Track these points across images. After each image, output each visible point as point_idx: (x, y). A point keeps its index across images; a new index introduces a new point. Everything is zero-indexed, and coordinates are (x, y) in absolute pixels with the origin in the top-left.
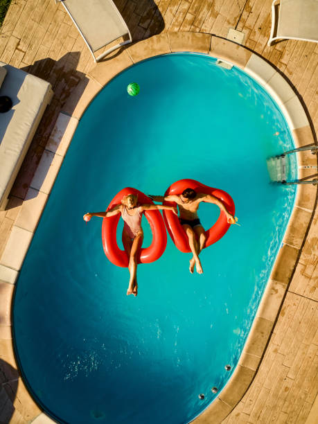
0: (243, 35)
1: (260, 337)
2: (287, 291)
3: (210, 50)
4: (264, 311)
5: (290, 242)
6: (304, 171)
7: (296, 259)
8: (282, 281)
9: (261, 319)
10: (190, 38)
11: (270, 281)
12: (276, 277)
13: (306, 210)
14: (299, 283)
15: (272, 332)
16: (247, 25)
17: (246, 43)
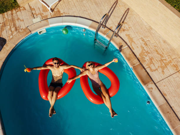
0: (39, 18)
1: (169, 115)
2: (155, 84)
3: (31, 31)
4: (157, 102)
5: (133, 64)
6: (108, 36)
7: (143, 68)
8: (149, 82)
9: (160, 107)
10: (20, 35)
11: (144, 87)
12: (145, 83)
13: (125, 47)
14: (155, 76)
15: (171, 107)
16: (37, 14)
17: (42, 19)
